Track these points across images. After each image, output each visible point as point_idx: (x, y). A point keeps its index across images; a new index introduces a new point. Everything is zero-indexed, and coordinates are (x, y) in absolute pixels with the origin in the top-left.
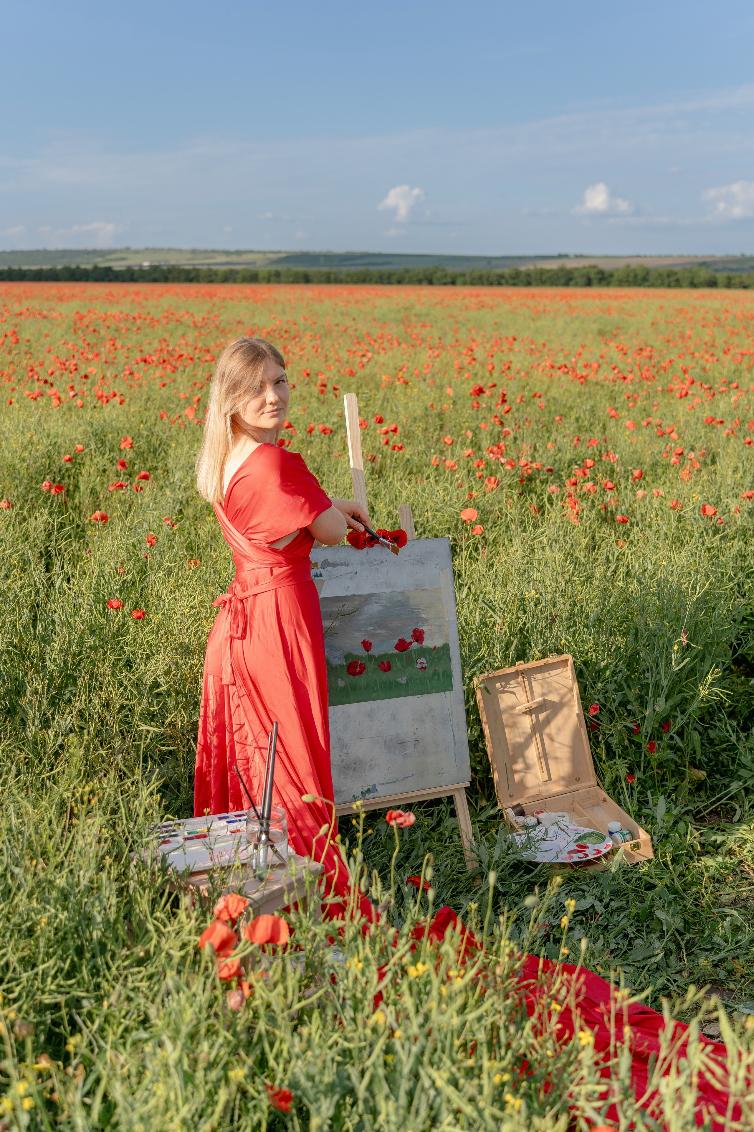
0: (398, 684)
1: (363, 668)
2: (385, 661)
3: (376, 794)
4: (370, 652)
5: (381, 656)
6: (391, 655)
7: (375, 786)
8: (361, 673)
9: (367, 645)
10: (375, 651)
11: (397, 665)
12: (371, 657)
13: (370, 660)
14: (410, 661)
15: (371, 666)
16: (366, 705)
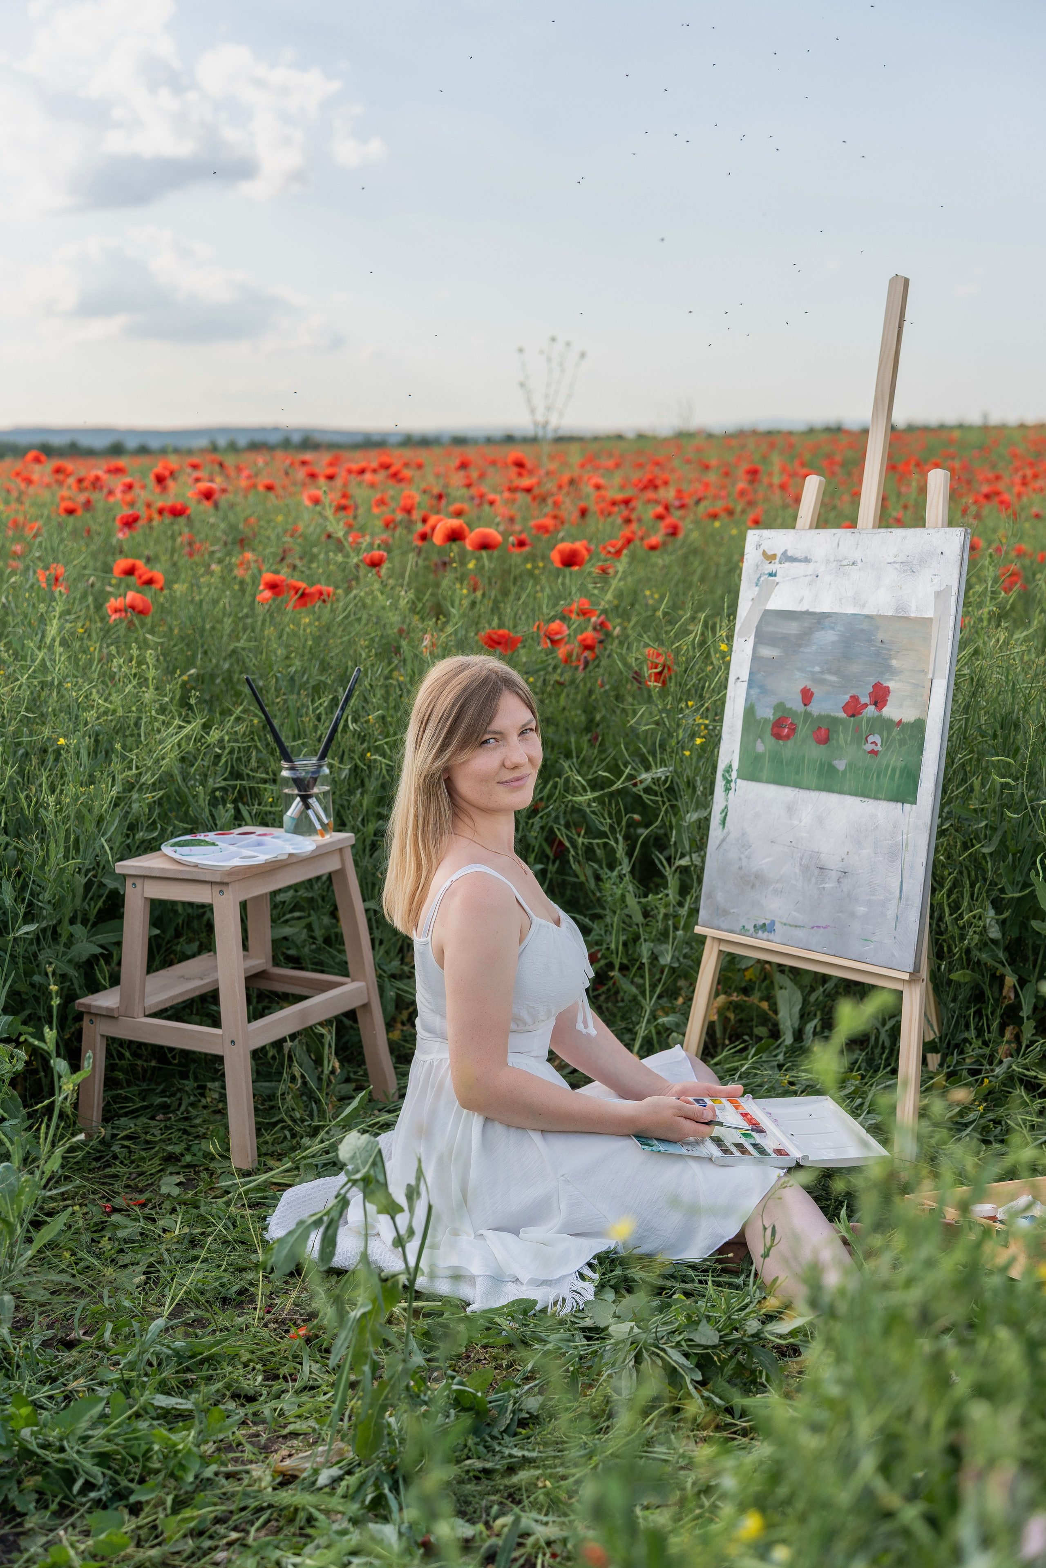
0: (832, 769)
1: (793, 729)
2: (824, 727)
3: (772, 936)
4: (809, 708)
5: (821, 718)
6: (835, 721)
7: (773, 923)
8: (788, 737)
9: (807, 696)
10: (816, 708)
11: (842, 738)
12: (807, 715)
13: (805, 722)
14: (860, 738)
15: (803, 731)
16: (787, 794)
